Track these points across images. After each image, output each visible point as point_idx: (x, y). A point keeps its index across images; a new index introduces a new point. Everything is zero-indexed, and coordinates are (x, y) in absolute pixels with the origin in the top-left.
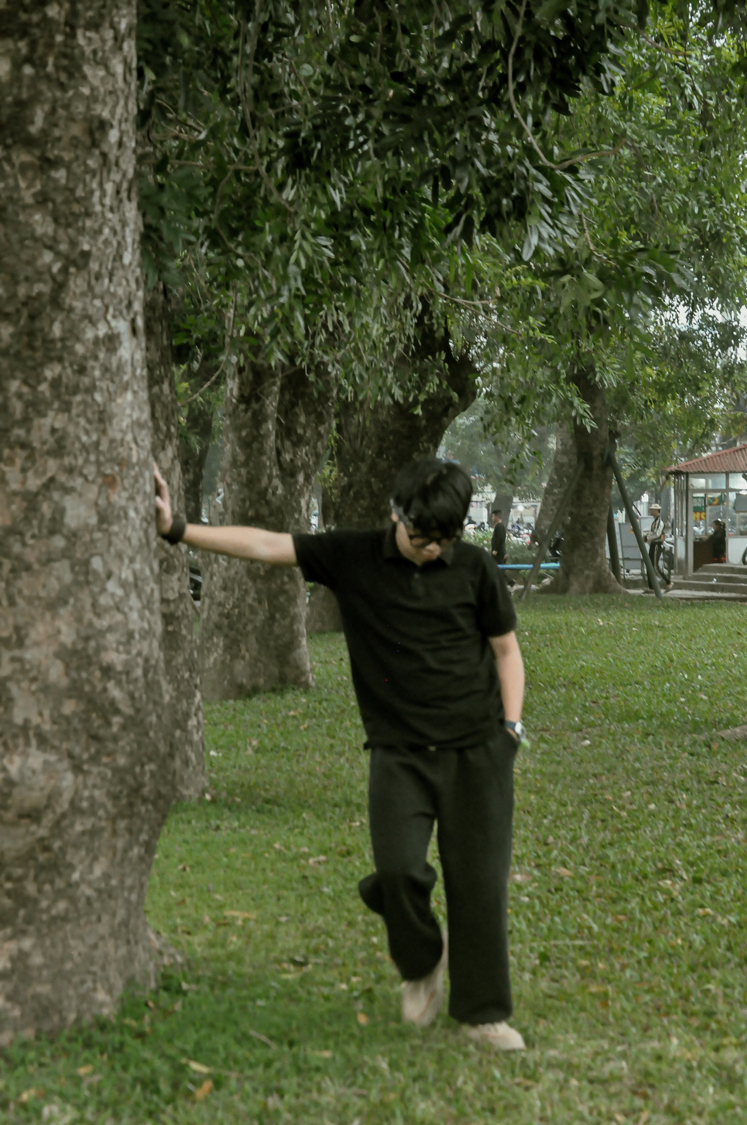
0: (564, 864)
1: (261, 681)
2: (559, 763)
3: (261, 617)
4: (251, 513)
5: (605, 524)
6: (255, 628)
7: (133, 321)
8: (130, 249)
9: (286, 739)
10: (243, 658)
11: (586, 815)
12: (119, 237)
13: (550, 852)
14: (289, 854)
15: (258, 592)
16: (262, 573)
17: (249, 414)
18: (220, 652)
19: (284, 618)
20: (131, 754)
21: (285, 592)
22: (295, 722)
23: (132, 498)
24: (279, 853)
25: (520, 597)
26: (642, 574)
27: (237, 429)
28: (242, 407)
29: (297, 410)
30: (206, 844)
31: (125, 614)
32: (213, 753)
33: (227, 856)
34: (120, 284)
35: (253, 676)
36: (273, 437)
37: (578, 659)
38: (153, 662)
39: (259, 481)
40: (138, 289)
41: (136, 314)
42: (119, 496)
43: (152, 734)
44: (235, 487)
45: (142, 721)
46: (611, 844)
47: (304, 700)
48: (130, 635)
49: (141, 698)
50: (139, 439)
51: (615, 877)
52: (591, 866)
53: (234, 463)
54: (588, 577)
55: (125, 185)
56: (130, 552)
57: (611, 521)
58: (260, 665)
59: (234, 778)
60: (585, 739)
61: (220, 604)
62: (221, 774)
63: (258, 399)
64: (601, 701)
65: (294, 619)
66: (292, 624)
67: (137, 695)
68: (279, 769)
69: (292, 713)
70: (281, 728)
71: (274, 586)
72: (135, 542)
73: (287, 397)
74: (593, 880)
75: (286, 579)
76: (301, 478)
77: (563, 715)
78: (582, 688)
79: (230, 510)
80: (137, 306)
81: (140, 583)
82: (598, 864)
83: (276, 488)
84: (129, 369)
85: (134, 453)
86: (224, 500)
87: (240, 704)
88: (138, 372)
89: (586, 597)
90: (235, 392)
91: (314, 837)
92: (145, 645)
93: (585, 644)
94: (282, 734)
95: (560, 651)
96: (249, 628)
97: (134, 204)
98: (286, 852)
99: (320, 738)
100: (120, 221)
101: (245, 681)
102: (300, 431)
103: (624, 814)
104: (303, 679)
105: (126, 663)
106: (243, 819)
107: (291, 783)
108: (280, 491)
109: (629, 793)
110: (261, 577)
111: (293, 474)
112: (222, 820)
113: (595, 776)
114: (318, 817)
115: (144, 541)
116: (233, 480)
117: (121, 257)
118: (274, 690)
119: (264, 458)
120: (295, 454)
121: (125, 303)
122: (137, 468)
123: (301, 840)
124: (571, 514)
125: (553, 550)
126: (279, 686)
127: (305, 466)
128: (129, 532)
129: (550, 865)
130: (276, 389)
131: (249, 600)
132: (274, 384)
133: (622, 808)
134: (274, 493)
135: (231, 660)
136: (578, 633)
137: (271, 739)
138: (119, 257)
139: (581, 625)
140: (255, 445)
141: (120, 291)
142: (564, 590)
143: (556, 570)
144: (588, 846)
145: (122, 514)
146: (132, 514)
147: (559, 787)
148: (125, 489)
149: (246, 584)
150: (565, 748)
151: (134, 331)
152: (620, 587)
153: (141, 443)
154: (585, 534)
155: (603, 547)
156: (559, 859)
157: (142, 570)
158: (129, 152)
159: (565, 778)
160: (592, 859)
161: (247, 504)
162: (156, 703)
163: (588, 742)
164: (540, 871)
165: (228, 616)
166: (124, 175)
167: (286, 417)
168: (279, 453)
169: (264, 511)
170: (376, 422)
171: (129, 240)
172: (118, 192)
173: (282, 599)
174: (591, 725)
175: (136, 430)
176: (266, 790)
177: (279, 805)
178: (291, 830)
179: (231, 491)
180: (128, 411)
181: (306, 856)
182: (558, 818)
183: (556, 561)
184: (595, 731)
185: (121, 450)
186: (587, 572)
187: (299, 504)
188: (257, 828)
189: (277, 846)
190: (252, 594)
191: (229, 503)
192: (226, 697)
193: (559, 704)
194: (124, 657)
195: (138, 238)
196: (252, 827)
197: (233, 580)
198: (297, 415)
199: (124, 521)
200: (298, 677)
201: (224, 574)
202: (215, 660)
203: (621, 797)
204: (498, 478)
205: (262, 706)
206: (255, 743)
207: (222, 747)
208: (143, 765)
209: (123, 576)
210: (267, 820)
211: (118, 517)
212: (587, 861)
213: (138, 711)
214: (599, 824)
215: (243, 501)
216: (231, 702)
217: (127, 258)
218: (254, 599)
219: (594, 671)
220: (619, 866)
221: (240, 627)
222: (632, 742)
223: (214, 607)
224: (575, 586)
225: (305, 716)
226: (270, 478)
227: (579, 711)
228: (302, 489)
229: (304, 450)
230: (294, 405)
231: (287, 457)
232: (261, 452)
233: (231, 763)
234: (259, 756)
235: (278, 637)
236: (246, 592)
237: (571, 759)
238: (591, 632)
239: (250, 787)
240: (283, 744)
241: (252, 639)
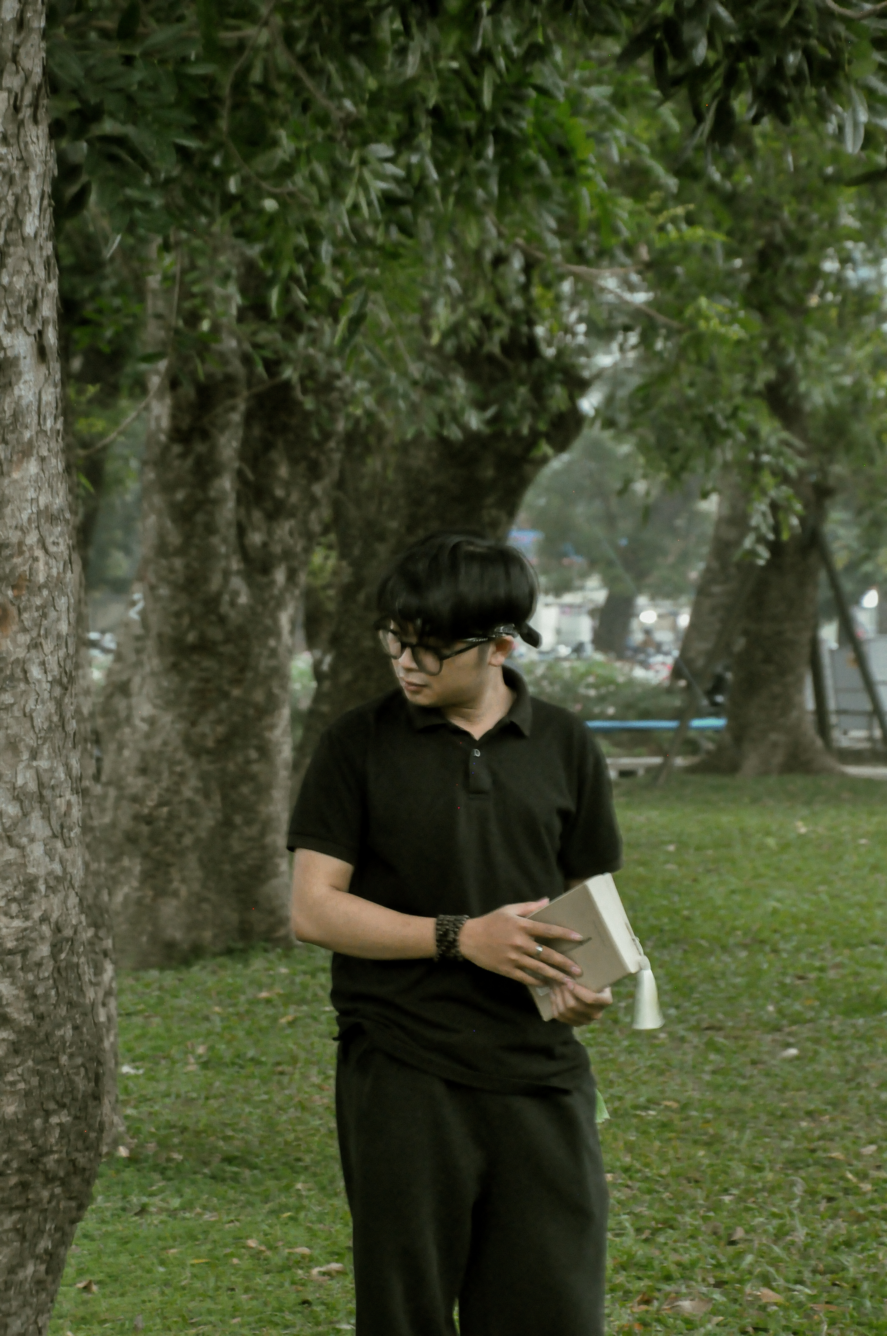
0: (766, 1281)
1: (208, 935)
2: (744, 1090)
3: (209, 820)
4: (191, 637)
5: (806, 651)
6: (198, 841)
7: (40, 334)
8: (36, 210)
9: (256, 1042)
10: (175, 894)
11: (798, 1190)
12: (18, 190)
13: (740, 1256)
14: (277, 1260)
15: (204, 777)
16: (210, 743)
17: (190, 462)
18: (135, 884)
19: (249, 823)
20: (27, 1094)
21: (253, 778)
22: (271, 1012)
23: (35, 645)
24: (256, 1255)
25: (656, 778)
26: (870, 739)
27: (168, 488)
28: (177, 449)
29: (275, 455)
30: (124, 1241)
31: (22, 848)
32: (126, 1069)
33: (162, 1263)
34: (18, 272)
35: (192, 926)
36: (231, 504)
37: (767, 896)
38: (68, 932)
39: (206, 580)
40: (49, 279)
41: (45, 322)
42: (14, 641)
43: (64, 1059)
44: (164, 591)
45: (48, 1036)
46: (848, 1244)
47: (284, 970)
48: (30, 884)
49: (46, 996)
50: (49, 541)
51: (859, 1307)
52: (814, 1285)
53: (162, 550)
54: (775, 745)
55: (28, 97)
56: (31, 740)
57: (815, 644)
58: (205, 906)
59: (167, 1116)
60: (788, 1045)
61: (135, 799)
62: (145, 1108)
63: (205, 435)
64: (813, 975)
65: (267, 826)
66: (263, 833)
67: (40, 991)
68: (246, 1100)
69: (264, 994)
70: (247, 1023)
71: (231, 767)
72: (39, 721)
73: (257, 431)
74: (821, 1313)
75: (253, 754)
76: (280, 576)
77: (745, 1001)
78: (775, 951)
79: (154, 632)
80: (48, 309)
81: (47, 793)
82: (826, 1280)
83: (236, 594)
84: (32, 419)
85: (41, 565)
86: (143, 614)
87: (169, 978)
88: (49, 423)
89: (772, 780)
90: (165, 423)
91: (317, 1227)
92: (56, 900)
93: (778, 869)
94: (249, 1033)
95: (735, 883)
96: (188, 840)
97: (43, 130)
98: (269, 1253)
99: (316, 1039)
100: (21, 159)
101: (178, 935)
102: (279, 492)
103: (866, 1187)
104: (282, 932)
105: (22, 936)
106: (188, 1191)
107: (271, 1126)
108: (243, 599)
109: (873, 1148)
110: (208, 752)
111: (266, 569)
112: (151, 1195)
113: (810, 1114)
114: (323, 1189)
115: (55, 719)
116: (162, 579)
117: (21, 223)
118: (229, 952)
119: (215, 540)
120: (270, 533)
121: (27, 303)
122: (45, 592)
123: (295, 1232)
124: (746, 633)
125: (711, 693)
126: (240, 945)
127: (288, 555)
128: (31, 705)
129: (741, 1281)
130: (236, 417)
131: (187, 792)
132: (233, 409)
133: (863, 1176)
134: (233, 604)
135: (154, 899)
136: (761, 847)
137: (229, 1043)
138: (16, 223)
139: (768, 833)
140: (200, 518)
141: (19, 283)
142: (733, 768)
143: (716, 730)
144: (807, 1246)
145: (19, 673)
146: (35, 672)
147: (748, 1134)
148: (25, 630)
149: (180, 763)
150: (754, 1063)
151: (42, 353)
152: (831, 762)
153: (53, 549)
154: (771, 669)
155: (800, 691)
156: (758, 1270)
157: (52, 770)
158: (35, 38)
159: (756, 1118)
160: (815, 1271)
161: (186, 621)
162: (71, 1004)
163: (793, 1052)
164: (725, 1294)
165: (149, 820)
166: (27, 79)
167: (254, 468)
168: (241, 530)
169: (216, 634)
170: (404, 469)
171: (35, 192)
172: (16, 109)
173: (245, 790)
174: (796, 1020)
175: (45, 526)
176: (226, 1139)
177: (253, 1167)
178: (274, 1212)
179: (157, 599)
180: (31, 494)
181: (306, 1262)
182: (749, 1192)
183: (716, 715)
184: (805, 1031)
185: (17, 560)
186: (774, 736)
187: (276, 621)
188: (214, 1209)
189: (252, 1243)
190: (194, 782)
191: (153, 619)
192: (143, 965)
193: (738, 980)
194: (17, 923)
195: (48, 189)
196: (204, 1208)
197: (159, 755)
198: (272, 465)
199: (22, 686)
200: (272, 928)
201: (143, 745)
202: (126, 897)
203: (858, 1156)
204: (610, 564)
205: (211, 982)
206: (201, 1050)
207: (142, 1058)
208: (48, 1114)
209: (20, 782)
210: (231, 1194)
211: (12, 678)
212: (807, 1275)
213: (40, 1018)
214: (823, 1205)
215: (178, 615)
216: (154, 974)
217: (31, 224)
218: (196, 790)
219: (796, 920)
220: (865, 1286)
221: (170, 837)
222: (872, 1054)
223: (125, 804)
224: (751, 762)
225: (287, 999)
226: (227, 574)
227: (775, 994)
228: (282, 593)
229: (285, 528)
230: (268, 446)
231: (256, 538)
232: (210, 529)
233: (162, 1087)
234: (210, 1074)
235: (238, 857)
236: (182, 775)
237: (766, 1082)
238: (785, 847)
239: (198, 1133)
240: (251, 1053)
241: (192, 860)
